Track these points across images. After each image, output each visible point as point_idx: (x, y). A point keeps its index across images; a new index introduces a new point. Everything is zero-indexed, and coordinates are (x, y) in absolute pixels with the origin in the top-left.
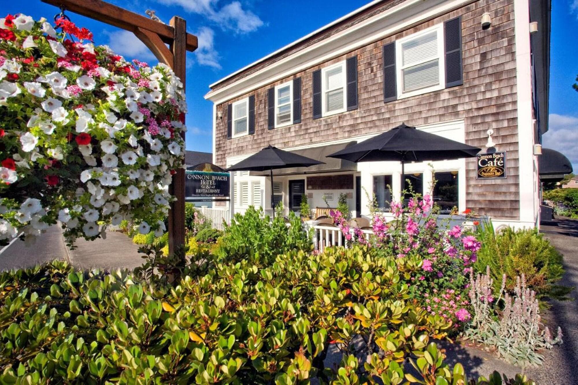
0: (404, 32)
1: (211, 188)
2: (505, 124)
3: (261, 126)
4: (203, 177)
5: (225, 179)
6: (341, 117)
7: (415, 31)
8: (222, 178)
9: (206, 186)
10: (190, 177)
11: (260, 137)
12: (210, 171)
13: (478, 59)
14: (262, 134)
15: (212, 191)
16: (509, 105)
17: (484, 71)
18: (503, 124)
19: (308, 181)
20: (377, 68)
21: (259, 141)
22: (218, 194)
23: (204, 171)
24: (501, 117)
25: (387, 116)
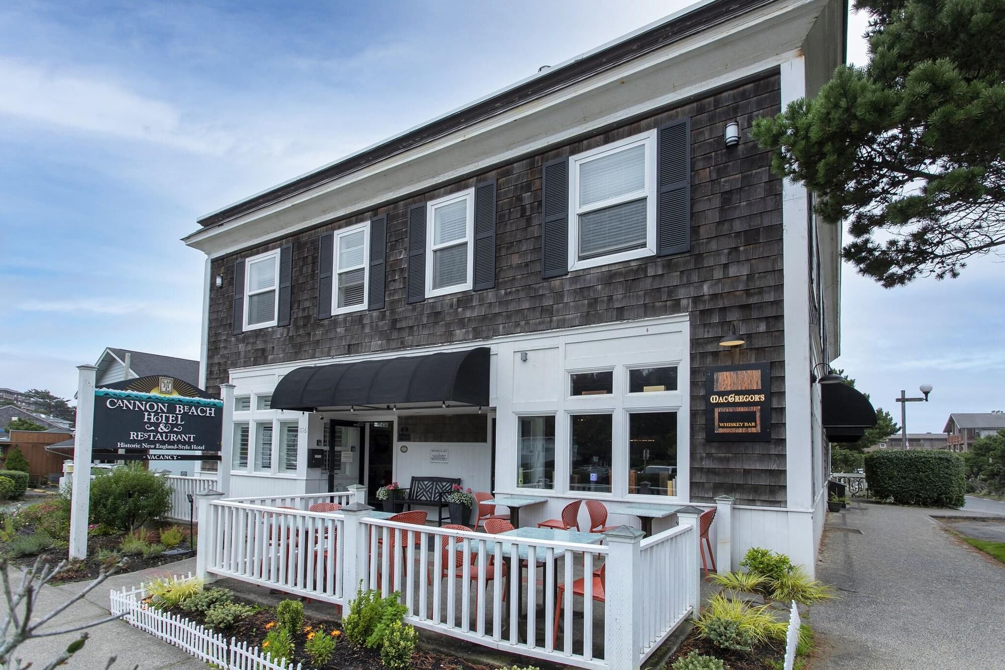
0: (585, 142)
1: (172, 432)
2: (762, 328)
3: (304, 309)
4: (152, 407)
5: (210, 412)
6: (464, 299)
7: (606, 142)
8: (203, 411)
9: (157, 425)
10: (112, 403)
11: (301, 332)
12: (170, 393)
13: (717, 202)
14: (305, 325)
15: (173, 437)
16: (770, 292)
17: (726, 226)
18: (758, 327)
19: (399, 424)
20: (532, 208)
21: (299, 340)
22: (189, 443)
23: (154, 393)
24: (755, 314)
25: (548, 302)
